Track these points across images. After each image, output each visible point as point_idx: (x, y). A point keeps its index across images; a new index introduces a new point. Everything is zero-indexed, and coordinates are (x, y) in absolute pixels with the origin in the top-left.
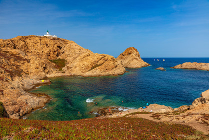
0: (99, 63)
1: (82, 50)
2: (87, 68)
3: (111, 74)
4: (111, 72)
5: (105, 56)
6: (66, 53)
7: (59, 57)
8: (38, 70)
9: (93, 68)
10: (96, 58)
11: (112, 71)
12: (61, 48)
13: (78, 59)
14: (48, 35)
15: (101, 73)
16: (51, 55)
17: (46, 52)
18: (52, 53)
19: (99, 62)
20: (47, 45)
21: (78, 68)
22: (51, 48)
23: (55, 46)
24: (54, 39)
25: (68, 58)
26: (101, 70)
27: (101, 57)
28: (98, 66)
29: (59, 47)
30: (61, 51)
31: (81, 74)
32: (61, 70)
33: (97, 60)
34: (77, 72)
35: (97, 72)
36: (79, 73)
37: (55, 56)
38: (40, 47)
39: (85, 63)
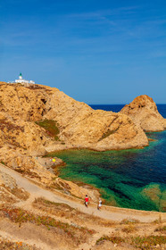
0: (111, 129)
1: (75, 105)
2: (96, 136)
3: (134, 145)
4: (133, 143)
5: (117, 117)
6: (54, 110)
7: (45, 116)
9: (104, 136)
10: (105, 119)
11: (134, 141)
12: (45, 102)
13: (77, 119)
14: (21, 81)
15: (120, 145)
16: (34, 115)
17: (27, 109)
18: (34, 110)
19: (112, 126)
20: (27, 98)
21: (83, 136)
22: (33, 102)
23: (39, 100)
24: (32, 87)
25: (58, 118)
26: (118, 140)
27: (113, 118)
28: (112, 132)
29: (43, 100)
30: (47, 107)
31: (89, 145)
32: (57, 139)
33: (108, 124)
34: (82, 142)
35: (112, 143)
36: (86, 144)
37: (40, 116)
38: (18, 102)
39: (93, 128)
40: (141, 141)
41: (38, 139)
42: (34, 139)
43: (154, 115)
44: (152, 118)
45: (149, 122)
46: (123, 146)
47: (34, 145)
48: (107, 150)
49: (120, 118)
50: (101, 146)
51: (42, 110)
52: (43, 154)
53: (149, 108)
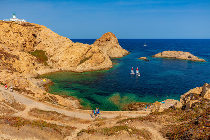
0: (87, 57)
1: (59, 39)
2: (76, 62)
5: (91, 48)
6: (43, 43)
7: (36, 48)
8: (29, 68)
9: (82, 62)
10: (82, 50)
11: (103, 65)
12: (35, 37)
13: (61, 50)
14: (14, 19)
15: (93, 68)
16: (27, 47)
17: (21, 42)
18: (28, 43)
19: (87, 55)
20: (20, 33)
21: (66, 62)
22: (25, 37)
23: (30, 35)
24: (24, 25)
25: (46, 49)
26: (92, 64)
27: (88, 49)
28: (87, 59)
29: (34, 35)
30: (37, 40)
31: (71, 69)
33: (84, 53)
34: (66, 67)
35: (87, 67)
36: (68, 68)
37: (32, 47)
38: (13, 36)
39: (73, 56)
40: (108, 64)
41: (31, 65)
42: (28, 66)
43: (116, 47)
44: (115, 49)
45: (113, 52)
46: (95, 68)
47: (28, 69)
48: (84, 72)
49: (93, 49)
50: (79, 69)
51: (33, 43)
52: (36, 76)
53: (113, 42)
